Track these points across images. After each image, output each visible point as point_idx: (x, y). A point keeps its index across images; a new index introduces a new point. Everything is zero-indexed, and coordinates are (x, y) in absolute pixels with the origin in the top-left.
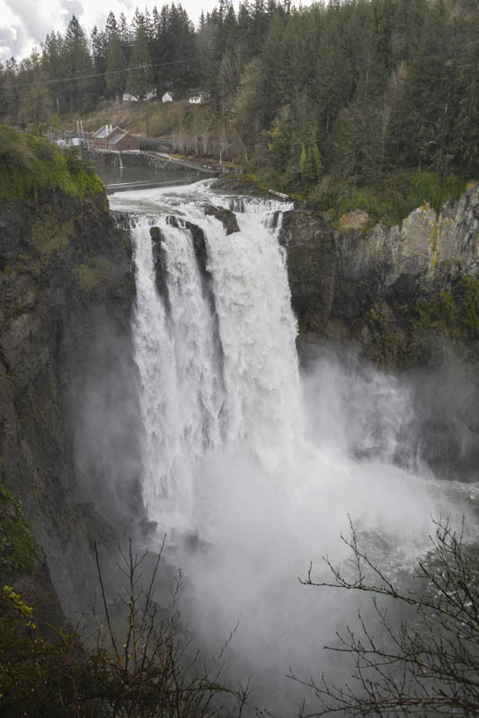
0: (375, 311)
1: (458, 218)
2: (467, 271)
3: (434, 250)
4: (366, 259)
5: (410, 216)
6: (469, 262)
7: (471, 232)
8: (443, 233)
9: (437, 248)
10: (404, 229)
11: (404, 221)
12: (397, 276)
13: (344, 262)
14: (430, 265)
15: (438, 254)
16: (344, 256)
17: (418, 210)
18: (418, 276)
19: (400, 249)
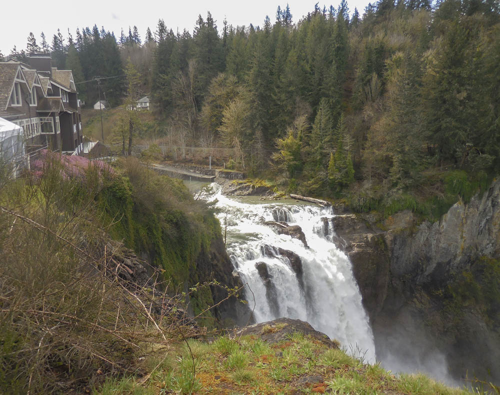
0: (418, 300)
1: (481, 208)
2: (482, 250)
3: (462, 237)
4: (411, 255)
5: (449, 212)
6: (484, 244)
7: (488, 218)
8: (469, 222)
9: (464, 236)
10: (444, 223)
11: (444, 216)
12: (435, 265)
13: (395, 260)
14: (459, 251)
15: (465, 241)
16: (395, 255)
17: (455, 205)
18: (449, 263)
19: (438, 241)
